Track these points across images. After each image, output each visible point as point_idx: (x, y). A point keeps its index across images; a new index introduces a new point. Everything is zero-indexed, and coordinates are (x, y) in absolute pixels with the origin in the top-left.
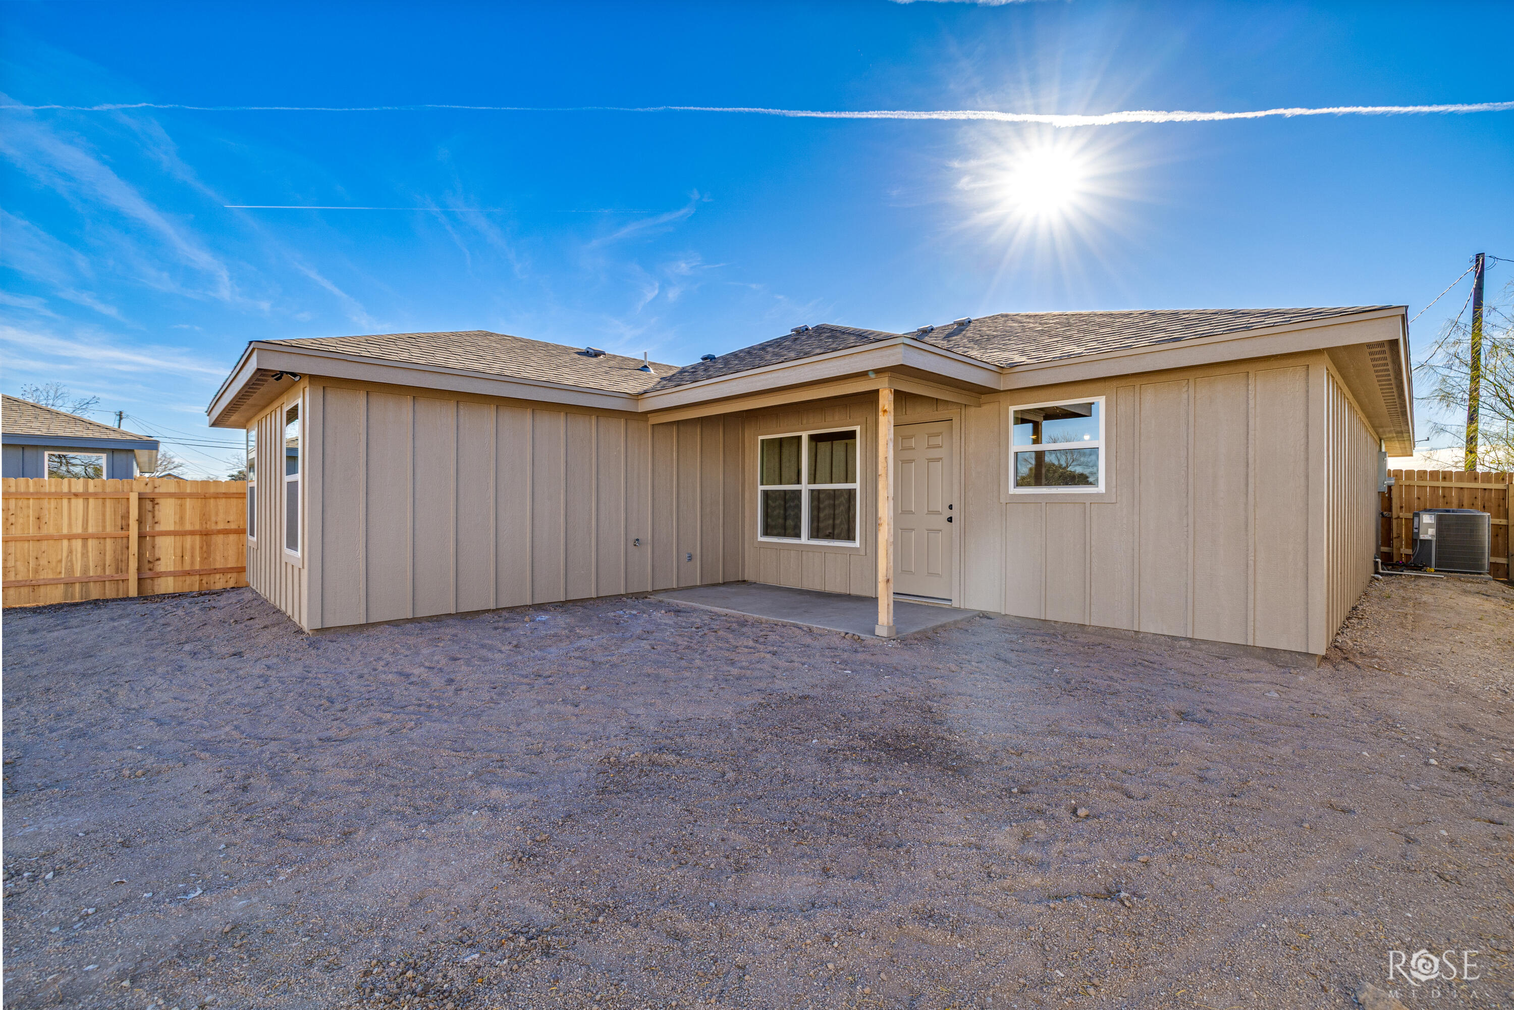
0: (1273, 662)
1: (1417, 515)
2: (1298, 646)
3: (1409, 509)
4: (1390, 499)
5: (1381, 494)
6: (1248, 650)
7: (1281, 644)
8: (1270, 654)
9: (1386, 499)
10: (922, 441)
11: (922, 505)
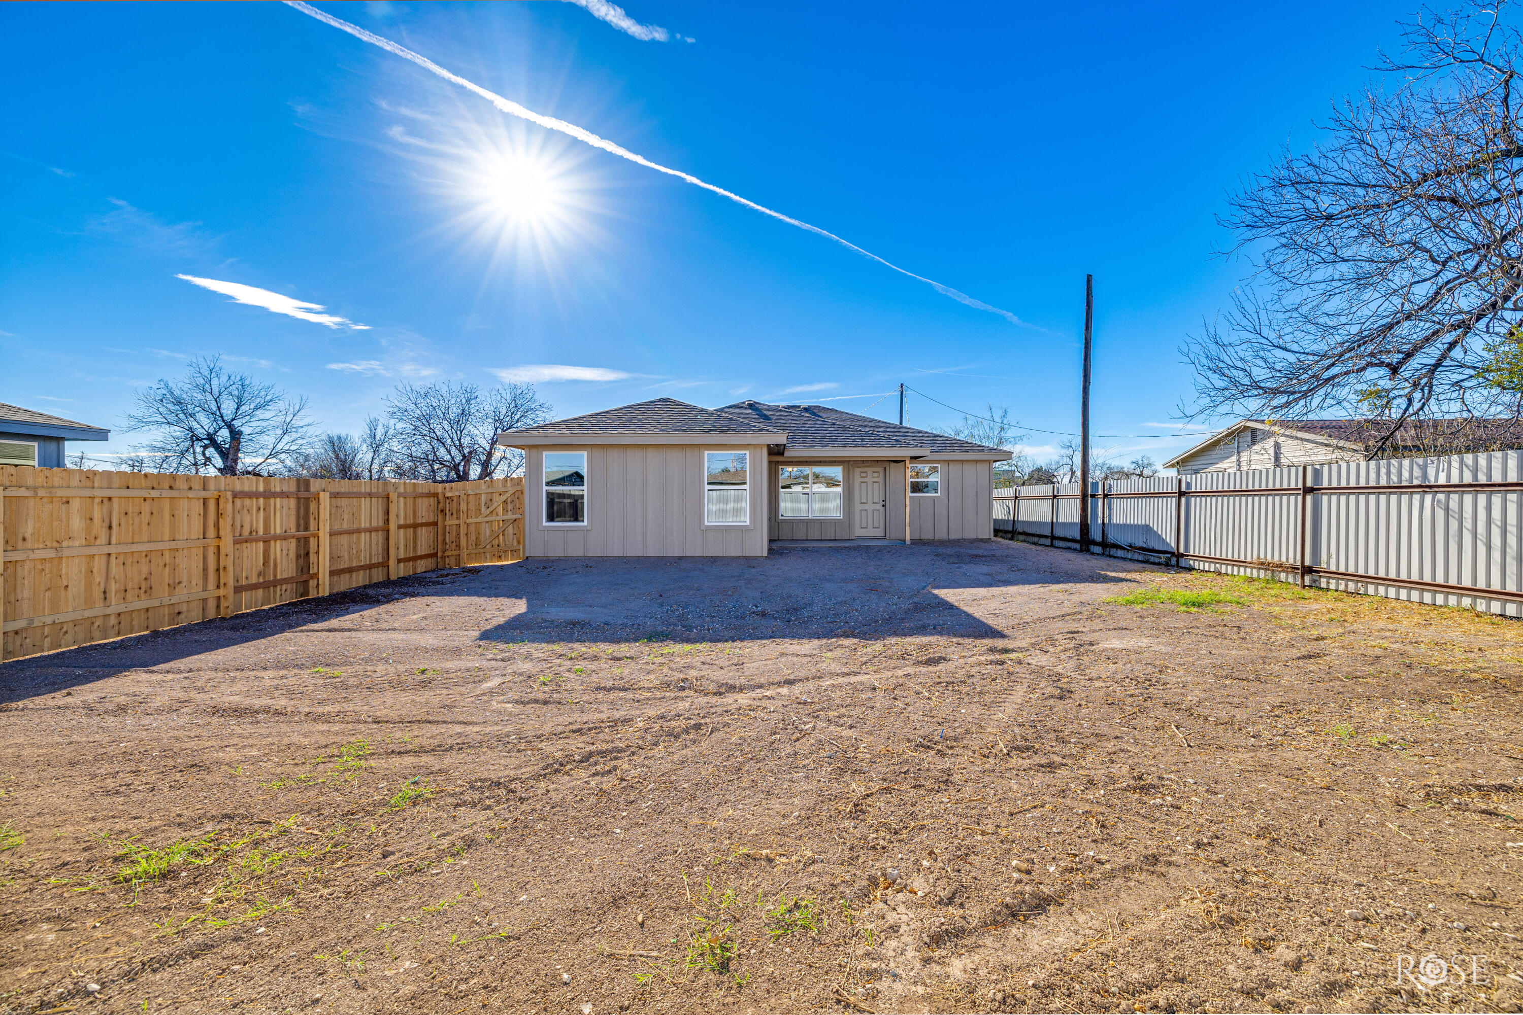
10: (870, 474)
11: (870, 500)
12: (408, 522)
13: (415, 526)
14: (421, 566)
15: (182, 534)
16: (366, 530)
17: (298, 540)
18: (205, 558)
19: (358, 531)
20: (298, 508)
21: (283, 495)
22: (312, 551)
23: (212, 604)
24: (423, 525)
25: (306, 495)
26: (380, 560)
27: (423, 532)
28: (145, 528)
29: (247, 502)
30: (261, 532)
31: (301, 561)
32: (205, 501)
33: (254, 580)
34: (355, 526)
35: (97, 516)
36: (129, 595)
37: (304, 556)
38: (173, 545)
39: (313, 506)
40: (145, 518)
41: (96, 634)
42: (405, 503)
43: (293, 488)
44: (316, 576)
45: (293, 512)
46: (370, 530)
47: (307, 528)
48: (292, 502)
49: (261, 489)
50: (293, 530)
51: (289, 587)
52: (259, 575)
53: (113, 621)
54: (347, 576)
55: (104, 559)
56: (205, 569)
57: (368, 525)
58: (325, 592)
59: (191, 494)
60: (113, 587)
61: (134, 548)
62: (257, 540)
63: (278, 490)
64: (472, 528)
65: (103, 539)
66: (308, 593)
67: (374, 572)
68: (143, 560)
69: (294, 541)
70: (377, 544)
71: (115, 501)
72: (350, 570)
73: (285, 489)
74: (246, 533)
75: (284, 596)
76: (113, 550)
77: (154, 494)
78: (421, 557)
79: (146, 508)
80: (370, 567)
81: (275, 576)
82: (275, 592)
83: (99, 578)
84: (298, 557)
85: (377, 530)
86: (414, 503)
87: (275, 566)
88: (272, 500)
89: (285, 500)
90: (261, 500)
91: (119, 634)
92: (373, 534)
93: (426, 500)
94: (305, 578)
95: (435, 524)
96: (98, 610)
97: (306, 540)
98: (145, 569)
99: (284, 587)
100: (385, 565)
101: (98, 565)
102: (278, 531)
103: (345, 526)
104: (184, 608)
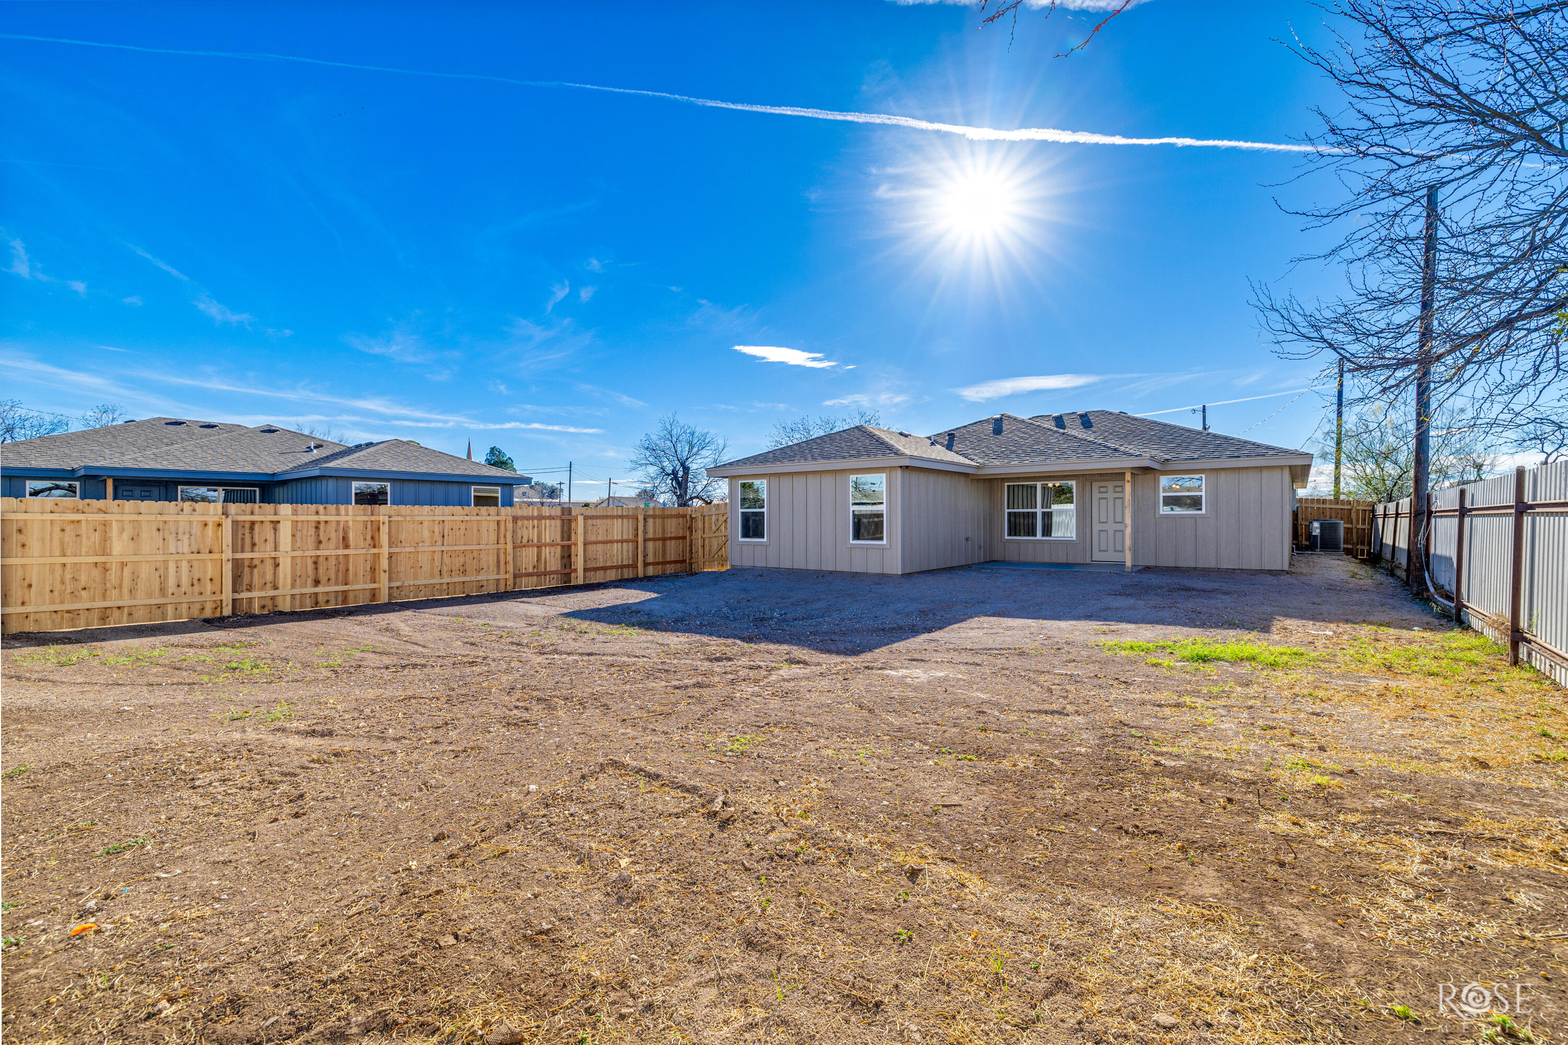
0: (1271, 575)
1: (1311, 523)
2: (1279, 568)
3: (1306, 520)
4: (1297, 514)
5: (1294, 512)
6: (1262, 571)
7: (1274, 568)
8: (1270, 572)
9: (1295, 515)
10: (1111, 489)
11: (1111, 519)
12: (657, 536)
13: (664, 539)
14: (670, 569)
15: (484, 541)
16: (617, 541)
17: (563, 547)
18: (498, 555)
19: (611, 542)
20: (563, 526)
21: (551, 518)
22: (573, 554)
23: (502, 583)
24: (671, 538)
25: (568, 517)
26: (631, 562)
27: (671, 545)
28: (462, 537)
29: (526, 522)
30: (535, 541)
31: (565, 560)
32: (498, 522)
33: (531, 570)
34: (609, 539)
35: (436, 530)
36: (453, 573)
37: (567, 557)
38: (478, 547)
39: (573, 525)
40: (462, 531)
41: (436, 593)
42: (655, 523)
43: (559, 514)
44: (576, 570)
45: (559, 529)
46: (622, 541)
47: (569, 539)
48: (558, 523)
49: (536, 514)
50: (559, 540)
51: (556, 576)
52: (534, 567)
53: (445, 587)
54: (602, 572)
55: (440, 554)
56: (498, 562)
57: (620, 538)
58: (580, 581)
59: (489, 518)
60: (445, 569)
61: (455, 548)
62: (532, 546)
63: (548, 514)
64: (707, 541)
65: (440, 543)
66: (570, 582)
67: (625, 570)
68: (461, 555)
69: (559, 548)
70: (628, 551)
71: (446, 523)
72: (604, 568)
73: (553, 514)
74: (525, 541)
75: (553, 582)
76: (443, 548)
77: (467, 518)
78: (670, 562)
79: (463, 526)
80: (622, 567)
81: (545, 569)
82: (545, 579)
83: (437, 563)
84: (562, 557)
85: (627, 541)
86: (663, 522)
87: (546, 562)
88: (543, 521)
89: (553, 522)
90: (536, 522)
91: (448, 594)
92: (625, 544)
93: (674, 520)
94: (567, 571)
95: (684, 538)
96: (437, 580)
97: (569, 547)
98: (462, 559)
99: (552, 576)
100: (634, 566)
101: (437, 556)
102: (548, 541)
103: (600, 538)
104: (485, 583)
